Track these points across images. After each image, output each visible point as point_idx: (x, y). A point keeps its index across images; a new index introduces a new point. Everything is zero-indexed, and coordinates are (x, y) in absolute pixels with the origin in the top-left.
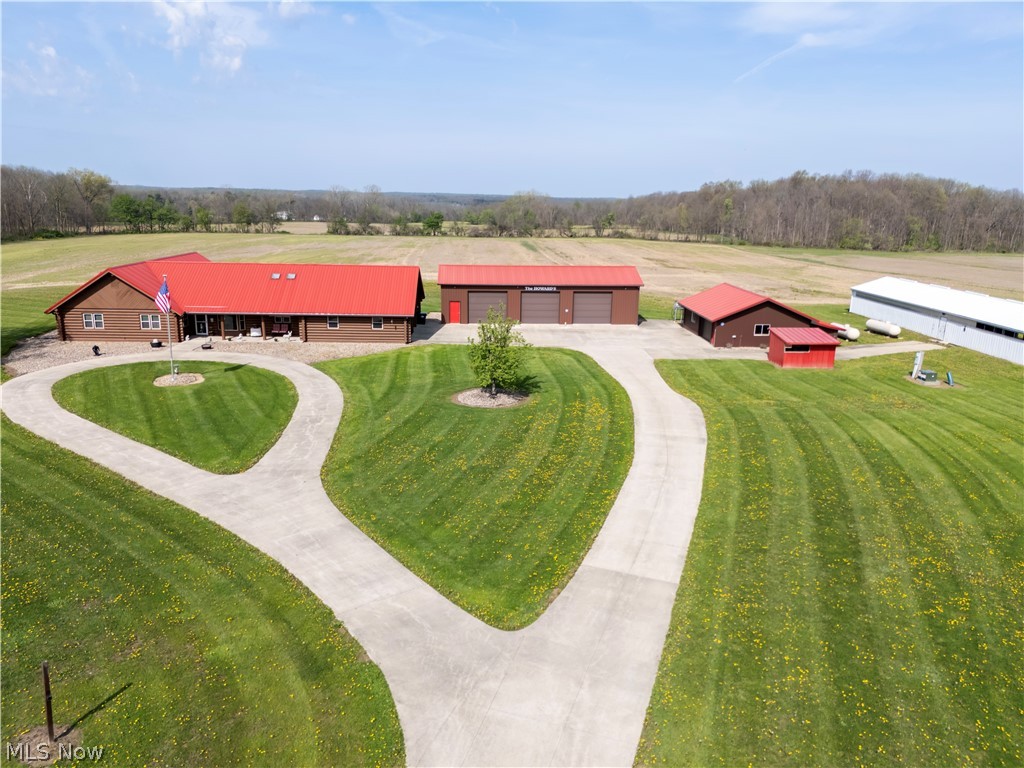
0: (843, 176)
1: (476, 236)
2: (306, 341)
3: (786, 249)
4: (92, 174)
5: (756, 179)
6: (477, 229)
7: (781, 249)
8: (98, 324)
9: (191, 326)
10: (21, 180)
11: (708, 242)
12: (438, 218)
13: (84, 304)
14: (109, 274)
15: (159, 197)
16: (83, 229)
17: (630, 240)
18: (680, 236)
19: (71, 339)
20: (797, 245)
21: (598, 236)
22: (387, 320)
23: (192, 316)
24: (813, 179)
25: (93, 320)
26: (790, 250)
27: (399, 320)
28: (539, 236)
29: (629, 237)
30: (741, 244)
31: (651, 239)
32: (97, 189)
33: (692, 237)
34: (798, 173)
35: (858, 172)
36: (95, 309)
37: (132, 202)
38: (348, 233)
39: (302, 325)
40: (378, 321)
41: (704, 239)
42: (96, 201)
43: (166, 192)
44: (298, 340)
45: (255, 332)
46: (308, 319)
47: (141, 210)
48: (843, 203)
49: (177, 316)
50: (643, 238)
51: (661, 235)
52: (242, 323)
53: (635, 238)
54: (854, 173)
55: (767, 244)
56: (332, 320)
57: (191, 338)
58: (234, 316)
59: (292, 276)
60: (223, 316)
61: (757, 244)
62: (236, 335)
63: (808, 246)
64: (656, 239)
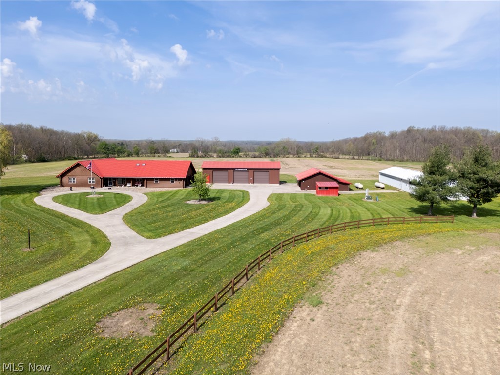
0: (432, 128)
1: (255, 157)
2: (146, 187)
3: (401, 162)
4: (91, 133)
5: (392, 131)
6: (255, 155)
7: (399, 162)
8: (74, 181)
9: (106, 182)
10: (61, 136)
11: (363, 159)
12: (238, 150)
13: (69, 174)
14: (78, 164)
15: (122, 144)
16: (86, 157)
17: (325, 159)
18: (350, 157)
19: (64, 187)
20: (407, 160)
21: (311, 157)
22: (176, 179)
23: (107, 178)
24: (418, 130)
25: (72, 180)
26: (403, 163)
27: (180, 179)
28: (284, 157)
29: (326, 157)
30: (379, 160)
31: (336, 158)
32: (92, 139)
33: (356, 157)
34: (410, 127)
35: (439, 127)
36: (73, 176)
37: (106, 145)
38: (198, 157)
39: (145, 181)
40: (173, 180)
41: (361, 158)
42: (92, 144)
43: (126, 141)
44: (144, 187)
45: (129, 185)
46: (148, 179)
47: (110, 148)
48: (430, 141)
49: (101, 178)
50: (332, 158)
51: (341, 156)
52: (125, 181)
53: (328, 157)
54: (437, 127)
55: (392, 160)
56: (156, 180)
57: (106, 186)
58: (122, 178)
59: (144, 164)
60: (117, 178)
61: (388, 160)
62: (121, 185)
63: (413, 161)
64: (338, 158)
